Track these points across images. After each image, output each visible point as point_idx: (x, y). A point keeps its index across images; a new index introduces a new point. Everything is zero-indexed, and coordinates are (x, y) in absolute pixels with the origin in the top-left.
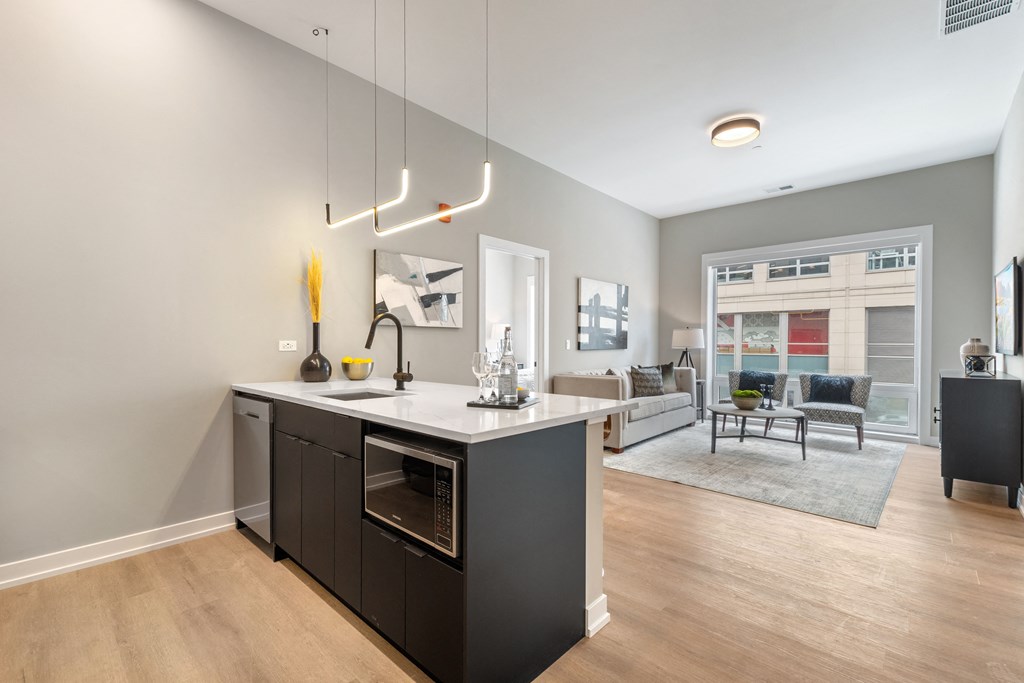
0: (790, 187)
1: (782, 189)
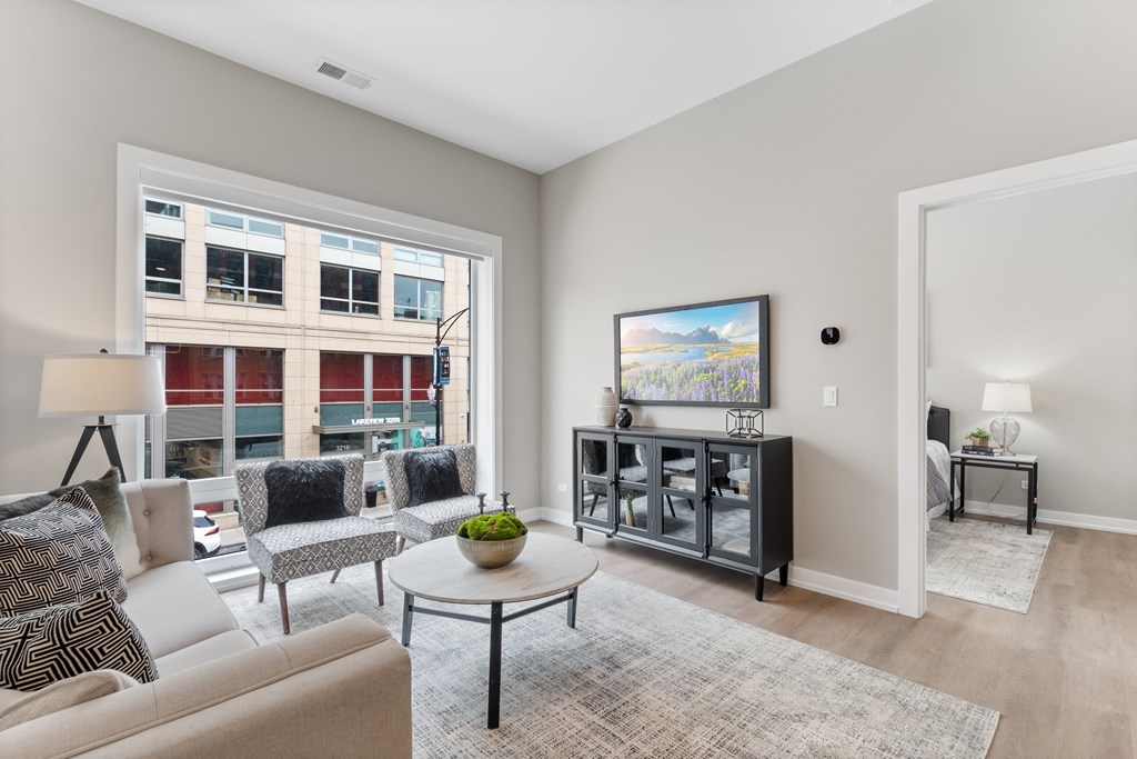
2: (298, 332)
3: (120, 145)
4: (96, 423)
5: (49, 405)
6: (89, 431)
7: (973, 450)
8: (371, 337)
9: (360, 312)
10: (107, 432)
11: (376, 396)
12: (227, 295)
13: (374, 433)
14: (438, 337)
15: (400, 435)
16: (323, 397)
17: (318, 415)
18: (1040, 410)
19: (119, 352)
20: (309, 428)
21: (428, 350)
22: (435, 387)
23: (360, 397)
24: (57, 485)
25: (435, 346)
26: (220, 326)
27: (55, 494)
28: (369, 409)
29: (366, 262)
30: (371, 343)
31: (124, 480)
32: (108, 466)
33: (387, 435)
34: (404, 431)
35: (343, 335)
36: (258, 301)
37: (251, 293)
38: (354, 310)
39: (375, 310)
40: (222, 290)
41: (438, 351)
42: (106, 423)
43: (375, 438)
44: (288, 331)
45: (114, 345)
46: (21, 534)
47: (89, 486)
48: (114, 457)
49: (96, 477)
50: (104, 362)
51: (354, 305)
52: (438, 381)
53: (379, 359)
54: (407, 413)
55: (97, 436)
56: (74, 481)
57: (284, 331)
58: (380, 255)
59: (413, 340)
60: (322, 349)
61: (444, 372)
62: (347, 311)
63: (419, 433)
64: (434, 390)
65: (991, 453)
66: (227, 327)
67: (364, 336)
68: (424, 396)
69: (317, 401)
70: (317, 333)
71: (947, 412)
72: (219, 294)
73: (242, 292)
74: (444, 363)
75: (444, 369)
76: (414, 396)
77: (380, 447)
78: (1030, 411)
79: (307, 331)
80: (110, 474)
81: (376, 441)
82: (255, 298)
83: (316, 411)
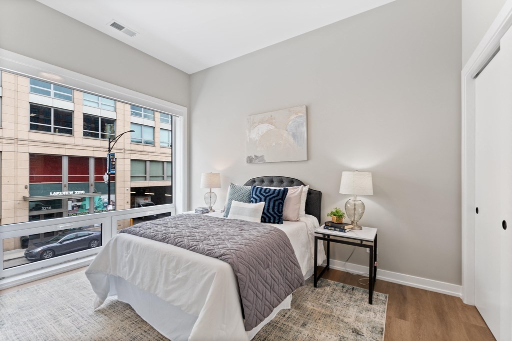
2: (13, 142)
7: (331, 226)
8: (67, 147)
9: (59, 132)
11: (70, 179)
13: (69, 200)
14: (109, 148)
15: (87, 200)
16: (32, 180)
17: (27, 190)
18: (378, 193)
20: (20, 197)
21: (105, 155)
22: (108, 174)
23: (60, 179)
25: (108, 153)
28: (65, 186)
29: (64, 105)
30: (67, 150)
33: (78, 200)
34: (90, 198)
35: (46, 145)
39: (70, 132)
41: (109, 155)
43: (70, 203)
51: (55, 129)
52: (109, 171)
53: (72, 159)
54: (92, 189)
58: (73, 102)
59: (95, 149)
60: (30, 152)
61: (113, 166)
62: (50, 131)
63: (100, 198)
64: (108, 176)
65: (343, 230)
67: (62, 146)
68: (102, 179)
69: (27, 182)
70: (26, 143)
71: (320, 194)
74: (112, 162)
75: (112, 164)
76: (97, 179)
77: (73, 207)
78: (372, 194)
79: (19, 142)
81: (70, 204)
83: (26, 187)
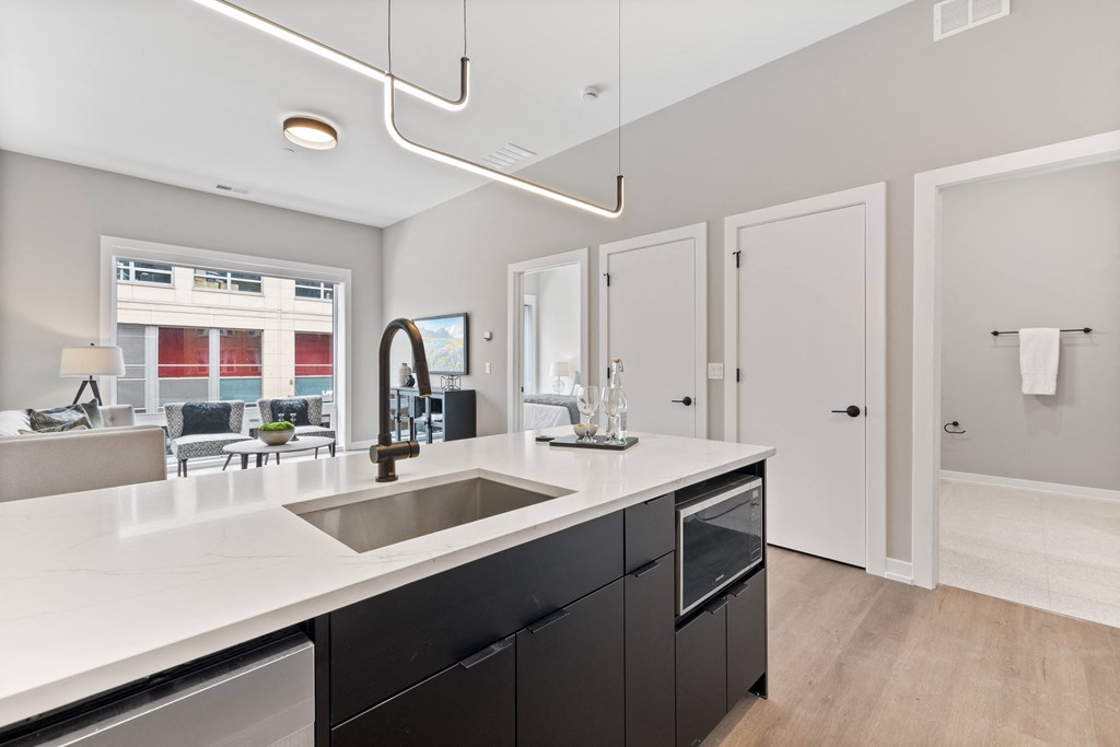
0: (229, 189)
1: (219, 187)
2: (275, 315)
3: (102, 237)
4: (88, 379)
5: (64, 371)
6: (85, 383)
10: (94, 384)
12: (212, 284)
16: (298, 371)
17: (293, 387)
19: (101, 345)
24: (71, 404)
26: (206, 311)
27: (68, 407)
31: (101, 404)
32: (94, 397)
35: (313, 318)
36: (240, 289)
37: (233, 282)
38: (325, 297)
40: (207, 279)
42: (93, 379)
44: (266, 315)
45: (99, 341)
46: (56, 419)
47: (84, 405)
48: (97, 394)
49: (87, 401)
50: (93, 350)
55: (88, 386)
56: (78, 403)
57: (262, 314)
60: (297, 330)
62: (319, 296)
66: (212, 311)
69: (291, 374)
70: (292, 316)
72: (205, 283)
73: (225, 281)
79: (283, 315)
80: (94, 401)
82: (237, 286)
83: (291, 381)
